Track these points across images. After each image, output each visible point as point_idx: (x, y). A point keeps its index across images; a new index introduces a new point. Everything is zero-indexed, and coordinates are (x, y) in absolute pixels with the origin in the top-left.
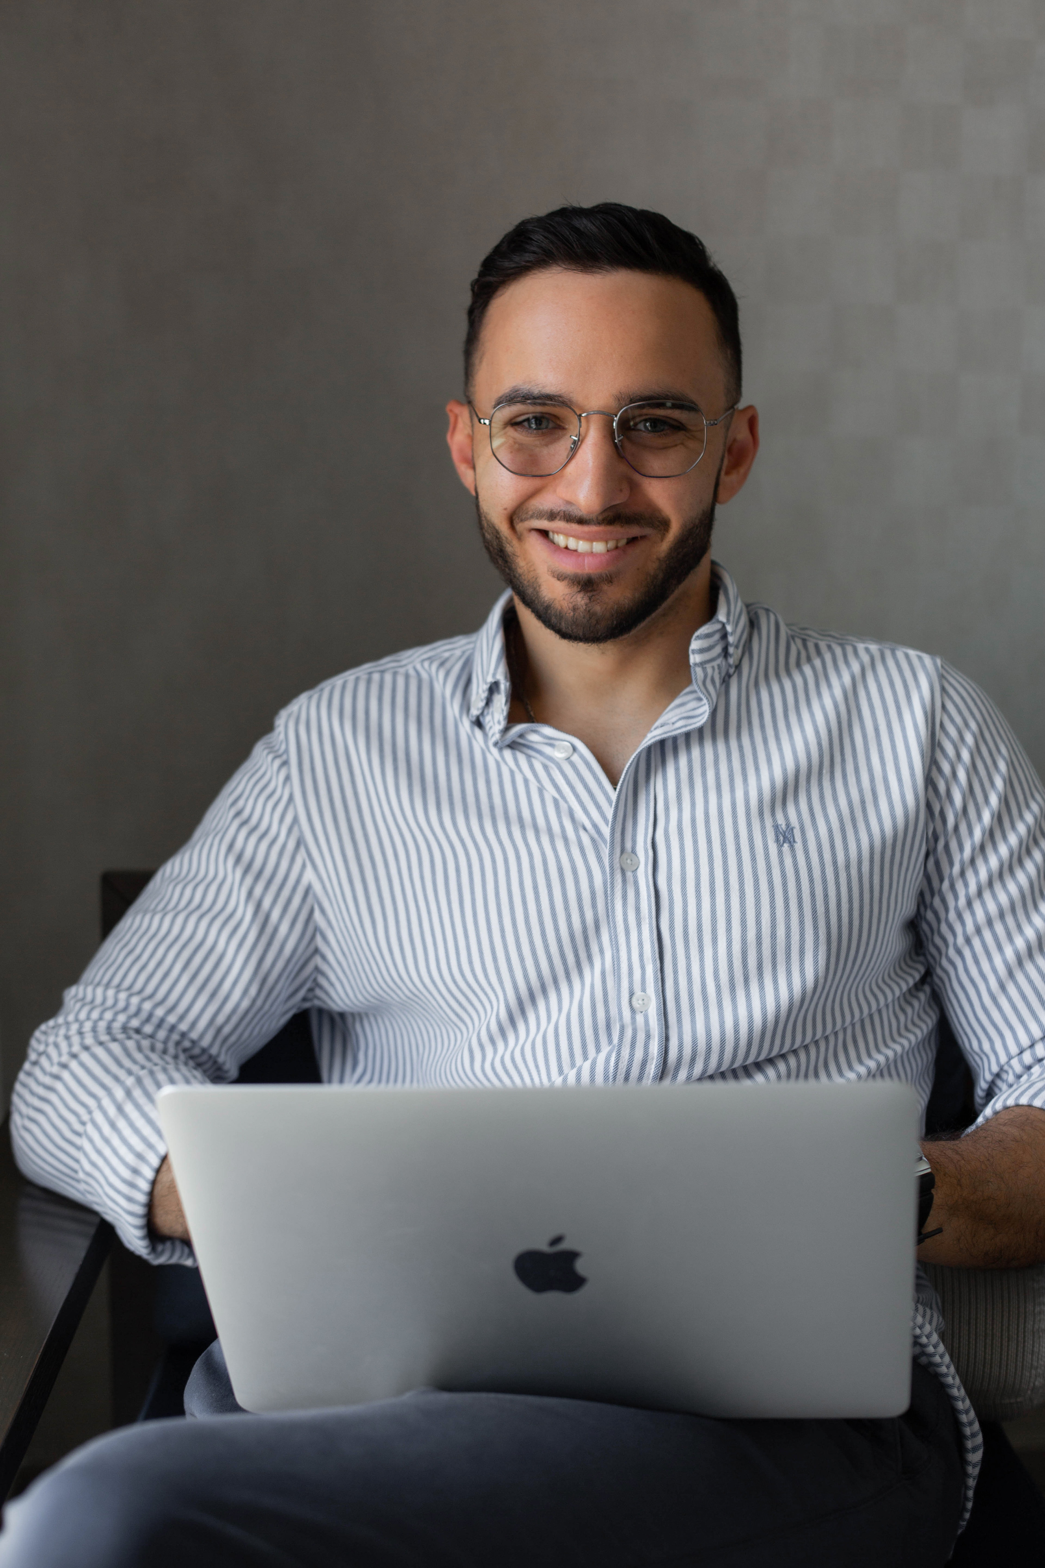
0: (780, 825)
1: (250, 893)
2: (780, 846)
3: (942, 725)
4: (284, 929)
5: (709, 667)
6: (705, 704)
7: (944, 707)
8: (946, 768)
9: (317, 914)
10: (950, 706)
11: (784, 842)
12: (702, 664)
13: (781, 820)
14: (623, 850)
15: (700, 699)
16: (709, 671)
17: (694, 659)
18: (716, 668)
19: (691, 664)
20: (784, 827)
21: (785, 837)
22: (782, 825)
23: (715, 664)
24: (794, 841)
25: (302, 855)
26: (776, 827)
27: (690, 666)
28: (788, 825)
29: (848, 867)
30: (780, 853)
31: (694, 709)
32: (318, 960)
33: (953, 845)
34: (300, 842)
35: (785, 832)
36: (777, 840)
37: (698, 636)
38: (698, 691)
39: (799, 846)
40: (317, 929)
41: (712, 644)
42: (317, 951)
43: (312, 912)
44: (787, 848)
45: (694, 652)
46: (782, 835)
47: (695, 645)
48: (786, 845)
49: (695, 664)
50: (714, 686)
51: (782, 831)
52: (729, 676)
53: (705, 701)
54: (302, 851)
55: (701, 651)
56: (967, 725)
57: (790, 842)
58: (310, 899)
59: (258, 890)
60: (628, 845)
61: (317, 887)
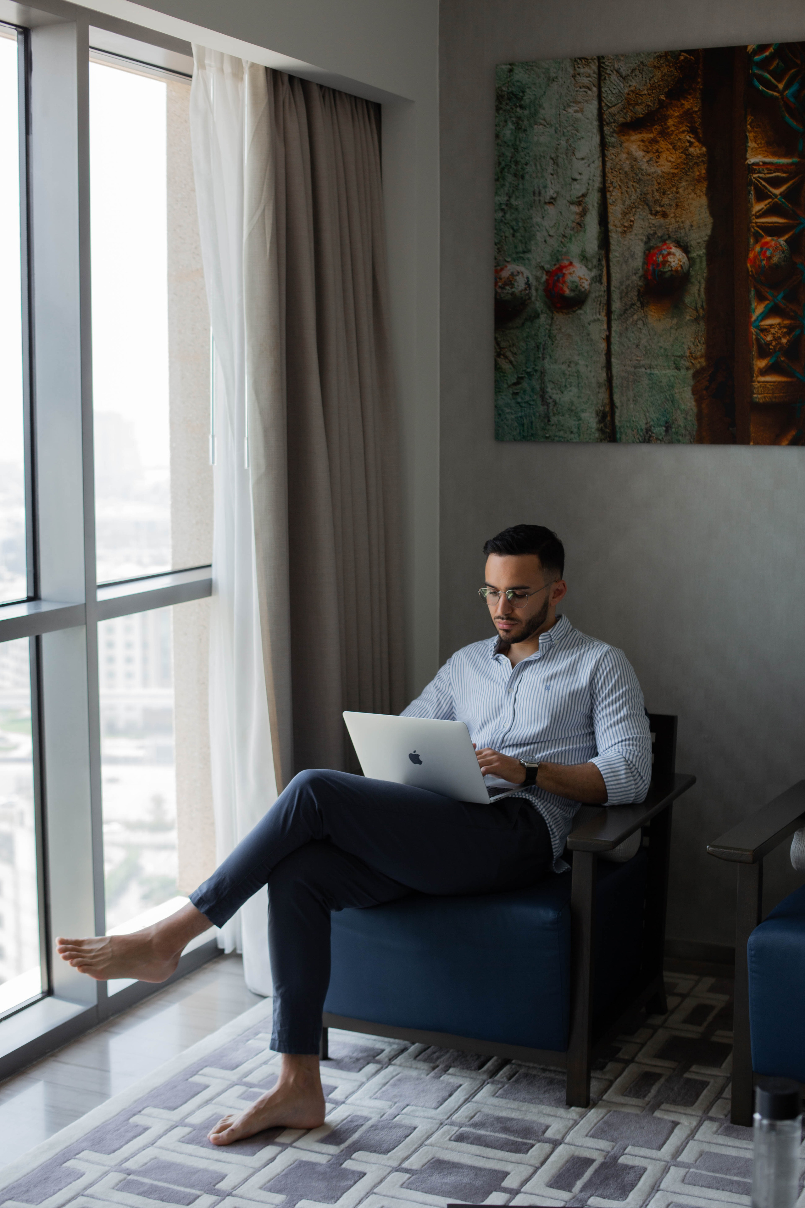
1: (437, 696)
3: (601, 664)
4: (444, 706)
5: (545, 644)
7: (603, 660)
8: (598, 676)
9: (453, 702)
10: (606, 660)
12: (542, 643)
13: (548, 684)
14: (510, 688)
17: (540, 641)
19: (539, 643)
20: (548, 686)
21: (547, 688)
25: (450, 687)
26: (546, 685)
29: (562, 697)
30: (545, 692)
32: (453, 715)
33: (598, 696)
34: (450, 684)
36: (545, 689)
37: (543, 636)
38: (540, 650)
39: (550, 691)
40: (453, 707)
41: (546, 638)
42: (453, 712)
43: (452, 702)
44: (547, 691)
47: (540, 638)
50: (546, 649)
54: (451, 686)
55: (542, 639)
56: (609, 665)
58: (452, 698)
59: (439, 695)
60: (512, 686)
61: (454, 696)
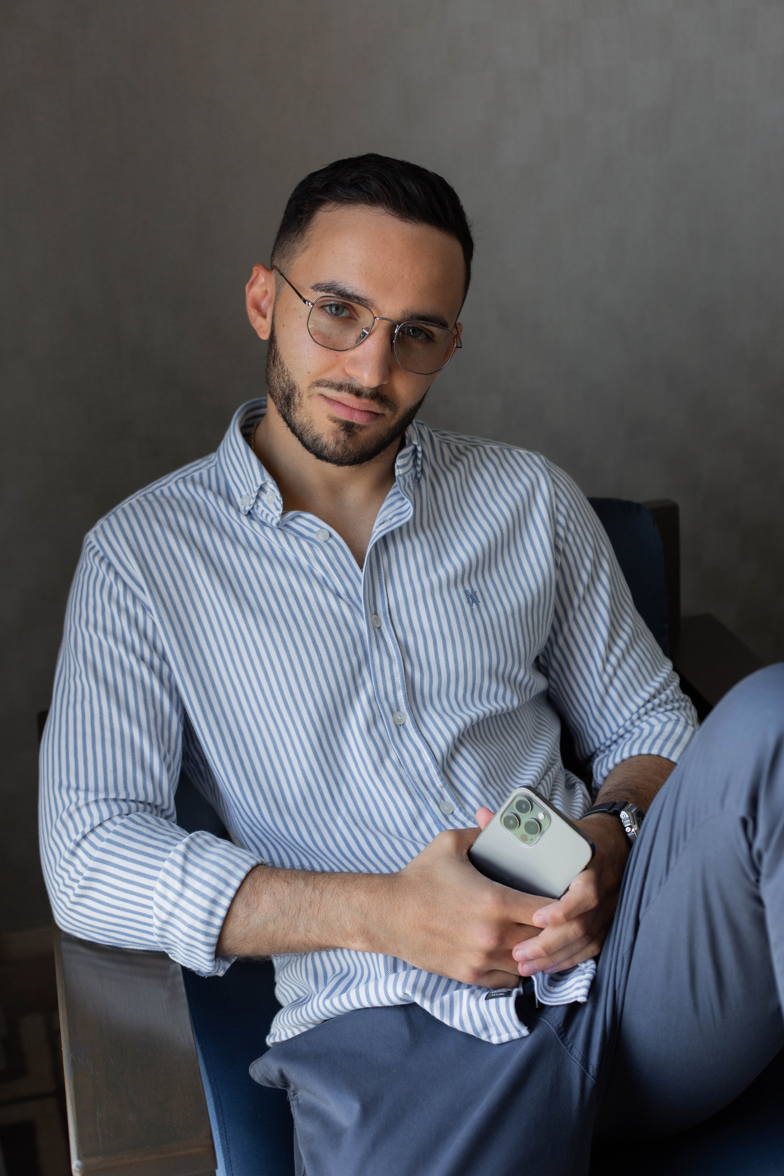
0: (468, 591)
2: (471, 605)
5: (406, 476)
6: (407, 502)
11: (473, 603)
12: (403, 475)
13: (468, 588)
15: (403, 499)
16: (407, 478)
17: (398, 471)
18: (410, 475)
19: (396, 475)
20: (470, 591)
21: (472, 599)
22: (469, 590)
23: (409, 474)
24: (479, 602)
26: (466, 592)
27: (395, 476)
28: (472, 590)
30: (472, 610)
31: (401, 507)
35: (471, 595)
36: (469, 602)
37: (401, 456)
38: (401, 493)
41: (408, 460)
44: (476, 606)
45: (398, 467)
46: (470, 596)
48: (474, 605)
49: (399, 475)
50: (410, 489)
51: (470, 595)
52: (419, 480)
53: (406, 500)
57: (476, 603)
